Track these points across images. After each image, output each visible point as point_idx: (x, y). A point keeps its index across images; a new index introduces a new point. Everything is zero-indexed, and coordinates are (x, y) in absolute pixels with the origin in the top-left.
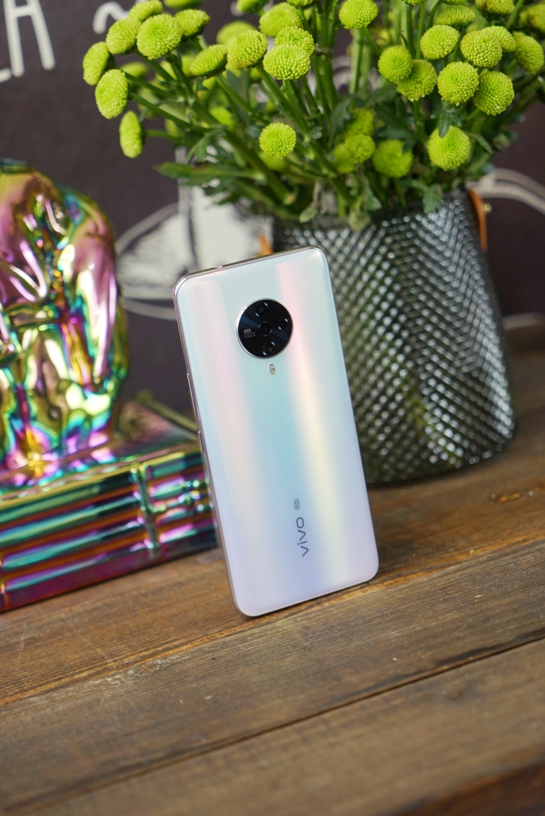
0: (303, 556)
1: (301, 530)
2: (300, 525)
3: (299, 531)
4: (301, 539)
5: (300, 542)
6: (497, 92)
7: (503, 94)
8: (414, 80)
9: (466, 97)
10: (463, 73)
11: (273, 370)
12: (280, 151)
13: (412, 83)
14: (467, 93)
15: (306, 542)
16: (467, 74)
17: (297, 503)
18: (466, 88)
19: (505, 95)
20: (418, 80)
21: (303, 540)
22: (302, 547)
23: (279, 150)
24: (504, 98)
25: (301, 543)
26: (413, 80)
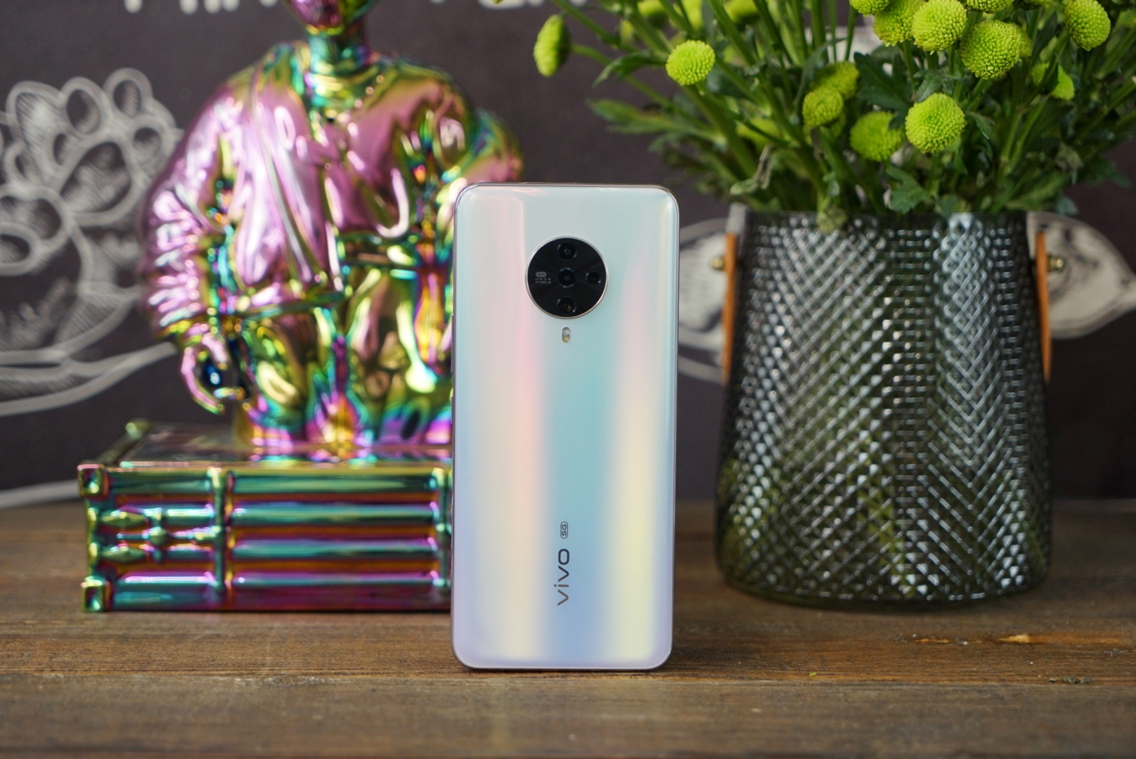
0: (559, 604)
1: (562, 566)
2: (564, 559)
3: (560, 567)
4: (560, 580)
5: (558, 583)
6: (991, 47)
7: (1000, 51)
8: (893, 16)
9: (942, 44)
10: (944, 9)
11: (566, 337)
12: (687, 76)
13: (889, 20)
14: (944, 38)
15: (567, 586)
16: (948, 13)
17: (564, 528)
18: (944, 30)
19: (1002, 53)
20: (899, 18)
21: (562, 582)
22: (559, 591)
23: (686, 73)
24: (1000, 57)
25: (560, 586)
26: (891, 16)
